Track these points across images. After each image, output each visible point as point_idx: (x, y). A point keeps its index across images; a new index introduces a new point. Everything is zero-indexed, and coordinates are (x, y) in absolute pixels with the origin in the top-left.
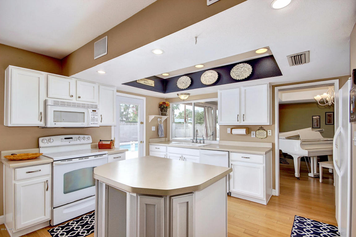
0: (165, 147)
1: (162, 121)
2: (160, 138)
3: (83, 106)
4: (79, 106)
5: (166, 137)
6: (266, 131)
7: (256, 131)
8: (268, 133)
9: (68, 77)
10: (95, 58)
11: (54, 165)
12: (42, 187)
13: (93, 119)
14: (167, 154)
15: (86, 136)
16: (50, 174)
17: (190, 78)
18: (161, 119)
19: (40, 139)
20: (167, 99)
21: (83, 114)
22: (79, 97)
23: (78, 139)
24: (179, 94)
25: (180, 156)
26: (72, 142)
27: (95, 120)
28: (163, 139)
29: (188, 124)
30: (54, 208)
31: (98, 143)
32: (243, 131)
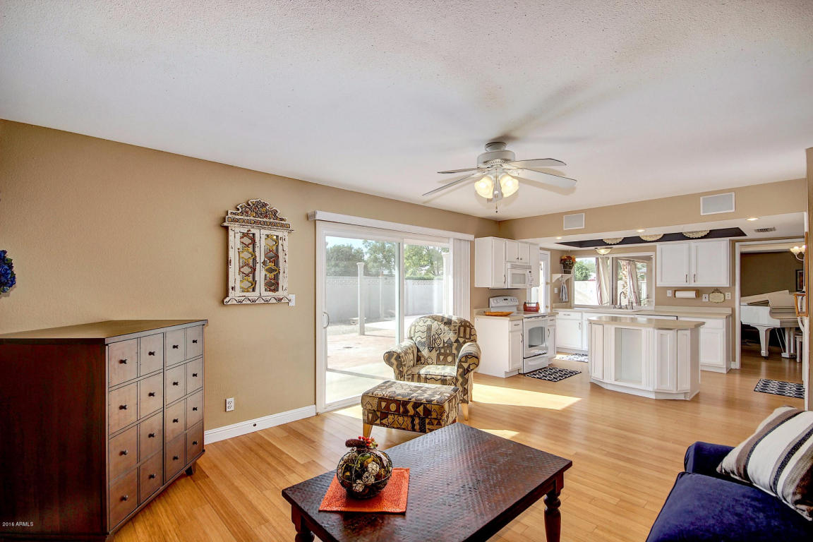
0: (580, 314)
1: (565, 282)
3: (524, 268)
6: (723, 294)
7: (710, 294)
8: (726, 296)
10: (565, 229)
14: (582, 322)
18: (563, 279)
19: (491, 299)
22: (521, 259)
23: (511, 301)
24: (599, 248)
30: (524, 358)
31: (523, 306)
32: (692, 294)
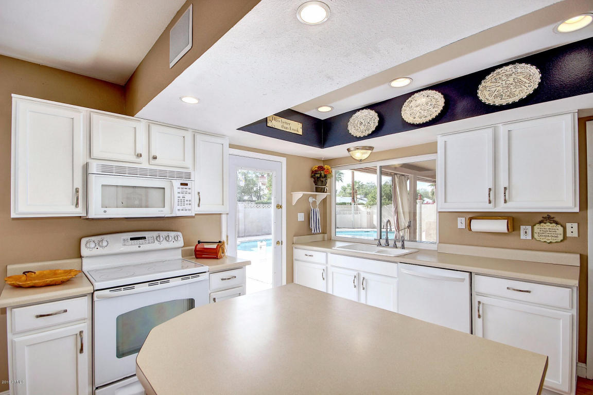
0: (324, 254)
1: (318, 204)
2: (313, 234)
3: (163, 175)
4: (153, 174)
5: (324, 232)
6: (562, 226)
7: (535, 225)
8: (569, 230)
9: (132, 117)
10: (171, 65)
11: (95, 299)
12: (70, 345)
13: (182, 201)
14: (327, 267)
15: (172, 234)
16: (87, 317)
17: (376, 112)
18: (314, 200)
19: (84, 241)
20: (328, 161)
21: (163, 190)
22: (155, 158)
23: (155, 240)
24: (352, 149)
25: (355, 273)
26: (145, 245)
27: (186, 202)
28: (319, 237)
29: (359, 206)
30: (97, 388)
31: (194, 247)
32: (501, 226)
